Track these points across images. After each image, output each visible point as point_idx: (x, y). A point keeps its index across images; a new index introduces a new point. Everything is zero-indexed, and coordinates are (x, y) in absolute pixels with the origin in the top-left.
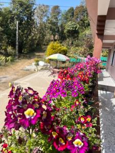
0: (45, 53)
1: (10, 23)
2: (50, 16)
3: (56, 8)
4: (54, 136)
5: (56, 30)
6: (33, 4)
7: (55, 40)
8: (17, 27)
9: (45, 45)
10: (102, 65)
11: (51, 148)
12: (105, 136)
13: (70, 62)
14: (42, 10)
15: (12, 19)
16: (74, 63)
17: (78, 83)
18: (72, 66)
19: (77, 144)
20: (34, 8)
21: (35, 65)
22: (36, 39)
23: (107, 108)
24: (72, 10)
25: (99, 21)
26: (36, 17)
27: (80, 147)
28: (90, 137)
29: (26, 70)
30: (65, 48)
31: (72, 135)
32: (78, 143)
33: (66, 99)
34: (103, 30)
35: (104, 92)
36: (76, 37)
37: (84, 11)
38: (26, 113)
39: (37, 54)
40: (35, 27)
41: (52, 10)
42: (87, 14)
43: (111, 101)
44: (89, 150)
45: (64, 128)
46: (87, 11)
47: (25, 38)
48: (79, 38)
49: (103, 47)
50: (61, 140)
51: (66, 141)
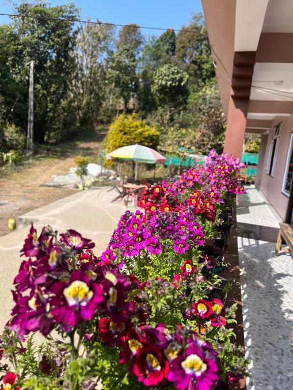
0: (103, 144)
1: (13, 66)
2: (115, 50)
3: (132, 29)
4: (134, 350)
5: (132, 85)
6: (73, 19)
7: (129, 111)
8: (32, 76)
9: (102, 122)
10: (245, 174)
11: (125, 381)
12: (256, 353)
13: (166, 167)
14: (95, 35)
15: (19, 56)
16: (176, 168)
17: (188, 218)
18: (173, 176)
19: (192, 368)
20: (75, 28)
21: (78, 173)
22: (79, 108)
23: (258, 282)
24: (170, 36)
25: (237, 65)
26: (80, 53)
27: (198, 374)
28: (221, 350)
29: (55, 186)
30: (153, 131)
31: (180, 347)
32: (193, 364)
33: (160, 259)
34: (248, 89)
35: (253, 241)
36: (180, 104)
37: (201, 41)
38: (68, 292)
39: (83, 145)
40: (76, 77)
41: (120, 36)
42: (208, 46)
43: (268, 265)
44: (220, 382)
45: (159, 329)
46: (207, 39)
47: (50, 105)
48: (189, 106)
49: (247, 131)
50: (151, 361)
51: (163, 360)
